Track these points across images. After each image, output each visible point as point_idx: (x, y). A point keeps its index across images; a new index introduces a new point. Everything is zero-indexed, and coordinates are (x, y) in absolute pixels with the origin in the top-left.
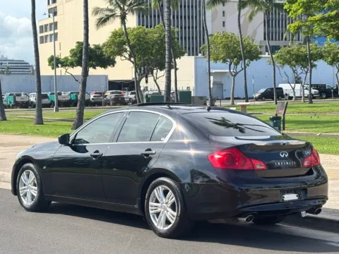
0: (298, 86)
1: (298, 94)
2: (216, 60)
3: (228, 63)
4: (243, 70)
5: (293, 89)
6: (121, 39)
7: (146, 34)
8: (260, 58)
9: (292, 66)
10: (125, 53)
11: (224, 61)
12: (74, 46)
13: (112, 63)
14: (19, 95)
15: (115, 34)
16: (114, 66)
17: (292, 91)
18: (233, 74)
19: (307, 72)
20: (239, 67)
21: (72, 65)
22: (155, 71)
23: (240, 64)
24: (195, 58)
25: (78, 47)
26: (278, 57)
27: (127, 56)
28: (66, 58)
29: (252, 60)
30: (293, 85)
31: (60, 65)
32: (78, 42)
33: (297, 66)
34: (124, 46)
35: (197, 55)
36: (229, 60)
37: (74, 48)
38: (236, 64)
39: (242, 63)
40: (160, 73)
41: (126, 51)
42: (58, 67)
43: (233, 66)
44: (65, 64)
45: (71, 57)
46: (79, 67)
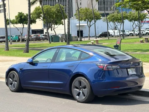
0: (116, 31)
1: (116, 35)
2: (82, 20)
3: (87, 21)
4: (94, 24)
5: (114, 32)
6: (40, 11)
7: (51, 9)
8: (101, 19)
9: (113, 22)
10: (41, 18)
11: (85, 20)
12: (17, 14)
13: (35, 22)
15: (37, 9)
17: (114, 33)
18: (89, 26)
19: (121, 25)
20: (92, 23)
21: (16, 23)
22: (53, 26)
25: (19, 15)
26: (108, 18)
27: (42, 19)
28: (14, 20)
29: (97, 20)
30: (114, 31)
31: (11, 23)
32: (19, 13)
33: (116, 22)
34: (41, 14)
36: (87, 20)
37: (17, 15)
38: (90, 22)
39: (93, 21)
40: (56, 26)
41: (41, 16)
42: (10, 24)
43: (89, 23)
44: (13, 22)
45: (16, 19)
46: (19, 24)
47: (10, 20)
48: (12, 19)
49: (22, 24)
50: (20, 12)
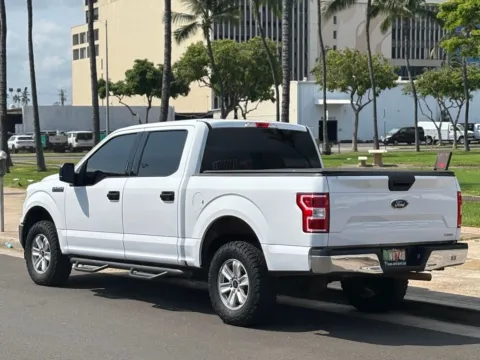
0: (446, 126)
1: (444, 137)
2: (333, 87)
3: (350, 92)
4: (372, 102)
5: (439, 129)
6: (202, 57)
7: (237, 50)
8: (395, 85)
9: (435, 96)
10: (205, 78)
11: (344, 89)
12: (131, 66)
13: (185, 90)
14: (53, 134)
15: (192, 50)
16: (186, 94)
17: (437, 132)
18: (357, 107)
19: (460, 107)
20: (365, 98)
21: (129, 93)
22: (242, 104)
23: (366, 94)
24: (299, 84)
25: (137, 67)
26: (420, 85)
27: (208, 81)
28: (120, 83)
29: (384, 88)
30: (438, 124)
31: (111, 93)
32: (138, 61)
33: (444, 97)
34: (205, 67)
35: (301, 79)
36: (350, 88)
37: (131, 68)
38: (360, 94)
39: (369, 93)
40: (251, 105)
41: (206, 73)
42: (109, 95)
43: (356, 96)
44: (119, 90)
45: (128, 81)
46: (138, 96)
47: (110, 84)
48: (114, 81)
49: (145, 95)
50: (142, 58)
